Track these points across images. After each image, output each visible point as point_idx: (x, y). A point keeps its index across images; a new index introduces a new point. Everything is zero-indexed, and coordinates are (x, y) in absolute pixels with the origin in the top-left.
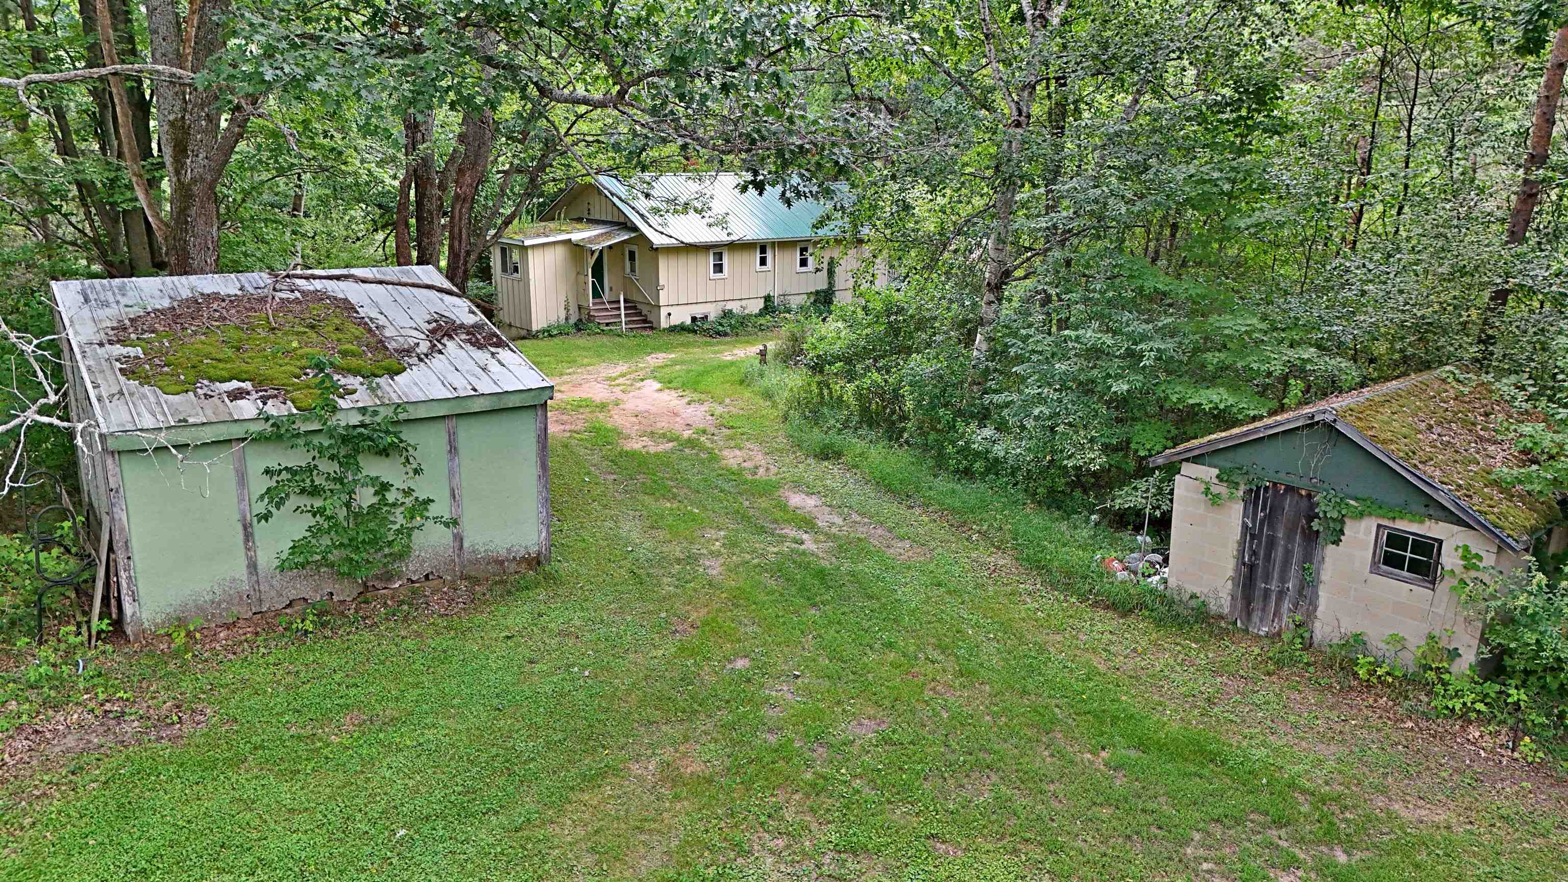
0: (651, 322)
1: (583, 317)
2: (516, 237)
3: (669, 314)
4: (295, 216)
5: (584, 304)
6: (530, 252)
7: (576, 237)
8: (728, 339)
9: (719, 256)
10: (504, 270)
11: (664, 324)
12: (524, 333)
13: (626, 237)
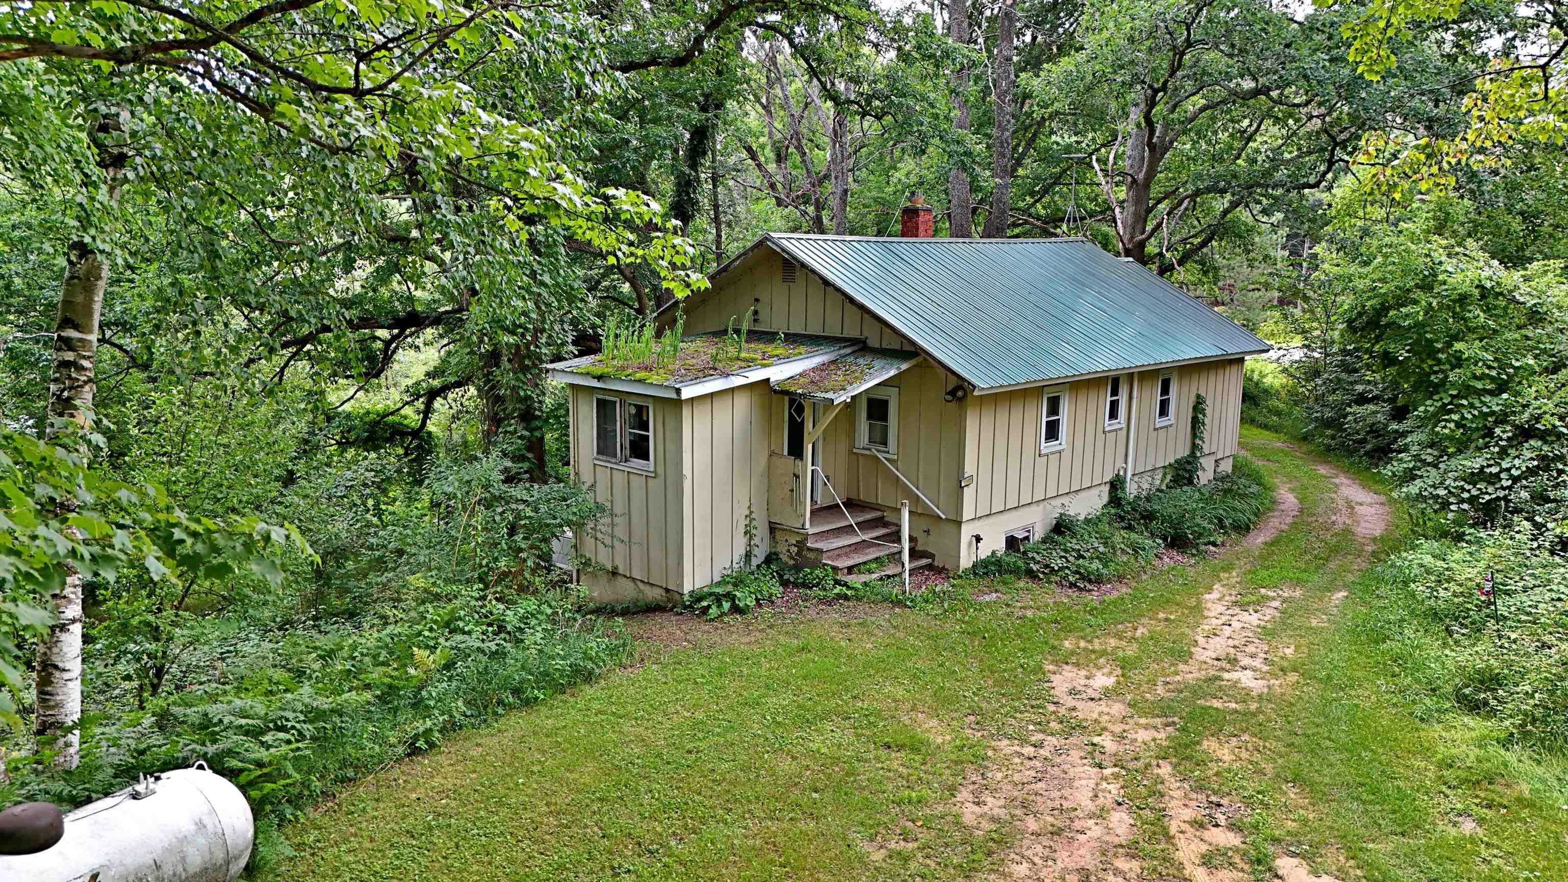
0: (932, 556)
1: (782, 549)
2: (654, 379)
3: (978, 539)
4: (68, 344)
5: (788, 520)
6: (686, 412)
7: (778, 373)
8: (1113, 593)
9: (1054, 407)
10: (605, 447)
11: (966, 561)
12: (653, 594)
13: (892, 373)
